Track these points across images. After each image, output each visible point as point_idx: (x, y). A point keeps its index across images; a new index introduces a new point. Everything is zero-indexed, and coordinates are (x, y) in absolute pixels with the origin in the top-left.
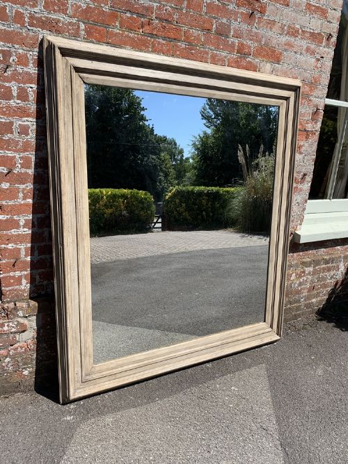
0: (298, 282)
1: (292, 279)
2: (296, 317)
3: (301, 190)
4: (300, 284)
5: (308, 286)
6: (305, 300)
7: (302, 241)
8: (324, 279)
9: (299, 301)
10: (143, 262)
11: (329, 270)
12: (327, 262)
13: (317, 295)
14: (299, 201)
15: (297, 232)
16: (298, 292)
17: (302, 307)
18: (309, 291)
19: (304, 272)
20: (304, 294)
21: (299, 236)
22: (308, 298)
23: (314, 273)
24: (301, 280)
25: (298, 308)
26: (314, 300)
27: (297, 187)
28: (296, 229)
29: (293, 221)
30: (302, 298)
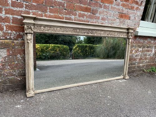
1: (133, 52)
3: (140, 9)
4: (136, 56)
5: (139, 57)
6: (137, 64)
7: (139, 34)
8: (146, 55)
11: (148, 51)
12: (148, 47)
13: (142, 63)
14: (138, 15)
16: (135, 60)
17: (136, 67)
18: (139, 60)
19: (138, 50)
20: (137, 61)
21: (138, 32)
22: (139, 63)
23: (142, 51)
24: (137, 54)
25: (134, 67)
26: (141, 65)
27: (138, 7)
28: (136, 29)
29: (135, 24)
30: (136, 63)
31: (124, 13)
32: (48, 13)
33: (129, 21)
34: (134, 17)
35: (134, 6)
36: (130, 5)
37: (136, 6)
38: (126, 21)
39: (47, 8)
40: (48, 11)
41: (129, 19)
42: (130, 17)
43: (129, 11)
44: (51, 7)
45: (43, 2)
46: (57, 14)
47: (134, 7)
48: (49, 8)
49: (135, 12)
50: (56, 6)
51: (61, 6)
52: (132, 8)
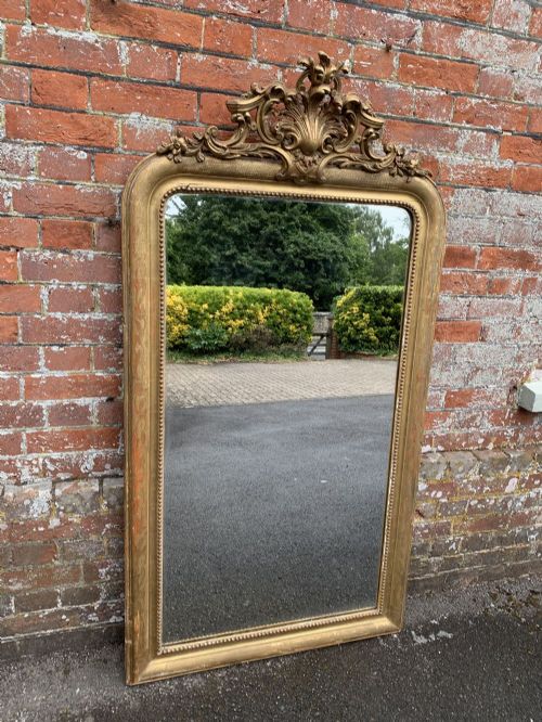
0: (523, 499)
1: (508, 489)
2: (515, 572)
4: (529, 503)
7: (539, 407)
9: (523, 538)
10: (263, 412)
15: (526, 384)
16: (522, 520)
17: (532, 552)
19: (538, 476)
21: (531, 395)
24: (533, 494)
25: (523, 553)
27: (534, 280)
28: (526, 379)
29: (519, 359)
30: (532, 533)
31: (448, 316)
32: (43, 373)
33: (477, 348)
34: (508, 327)
35: (506, 276)
36: (479, 276)
37: (518, 275)
38: (465, 349)
39: (34, 352)
40: (42, 363)
41: (483, 340)
42: (483, 330)
43: (474, 305)
44: (55, 348)
45: (16, 334)
46: (88, 367)
47: (503, 284)
48: (46, 352)
49: (517, 302)
50: (74, 338)
51: (101, 338)
52: (496, 288)
